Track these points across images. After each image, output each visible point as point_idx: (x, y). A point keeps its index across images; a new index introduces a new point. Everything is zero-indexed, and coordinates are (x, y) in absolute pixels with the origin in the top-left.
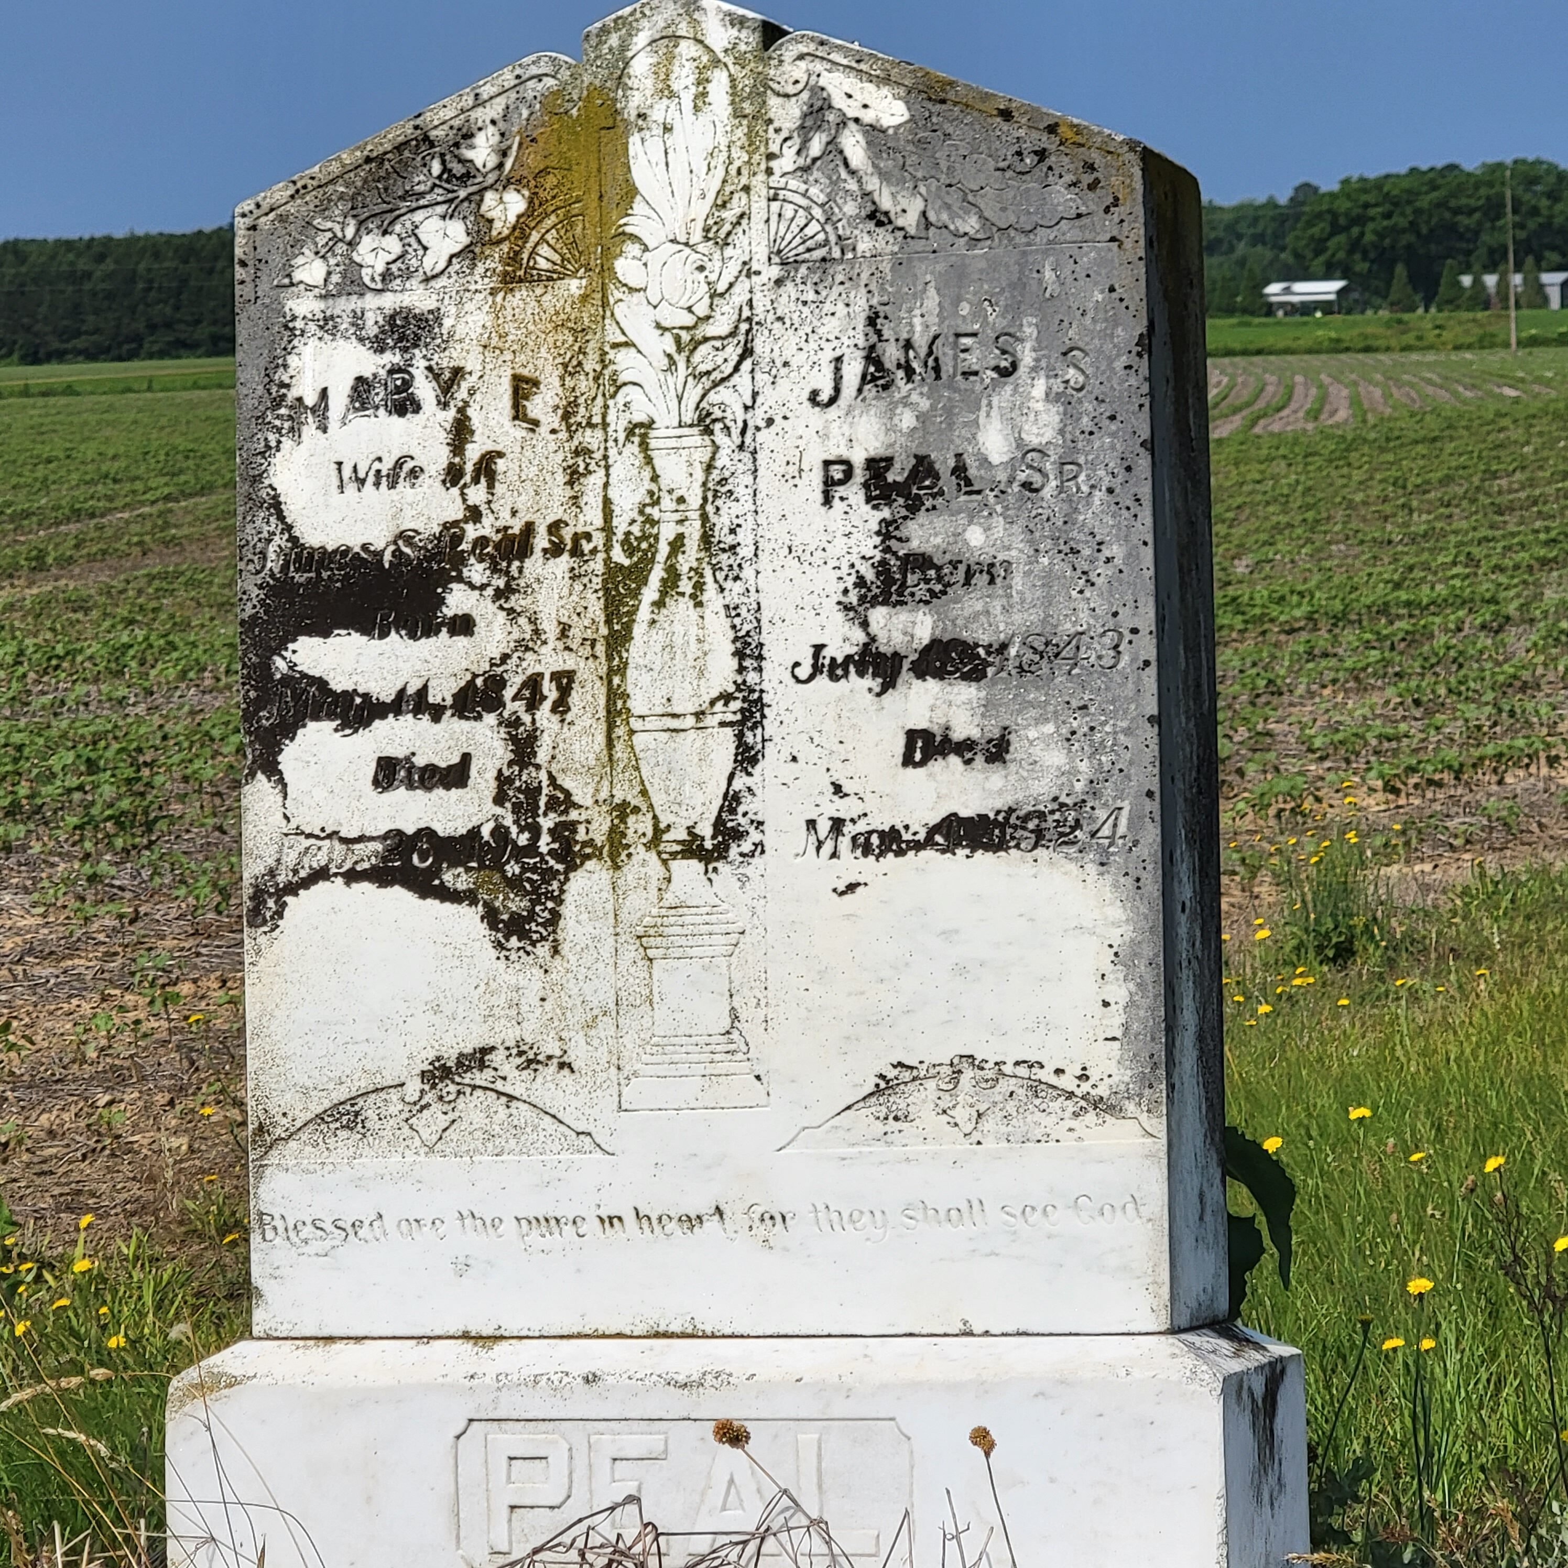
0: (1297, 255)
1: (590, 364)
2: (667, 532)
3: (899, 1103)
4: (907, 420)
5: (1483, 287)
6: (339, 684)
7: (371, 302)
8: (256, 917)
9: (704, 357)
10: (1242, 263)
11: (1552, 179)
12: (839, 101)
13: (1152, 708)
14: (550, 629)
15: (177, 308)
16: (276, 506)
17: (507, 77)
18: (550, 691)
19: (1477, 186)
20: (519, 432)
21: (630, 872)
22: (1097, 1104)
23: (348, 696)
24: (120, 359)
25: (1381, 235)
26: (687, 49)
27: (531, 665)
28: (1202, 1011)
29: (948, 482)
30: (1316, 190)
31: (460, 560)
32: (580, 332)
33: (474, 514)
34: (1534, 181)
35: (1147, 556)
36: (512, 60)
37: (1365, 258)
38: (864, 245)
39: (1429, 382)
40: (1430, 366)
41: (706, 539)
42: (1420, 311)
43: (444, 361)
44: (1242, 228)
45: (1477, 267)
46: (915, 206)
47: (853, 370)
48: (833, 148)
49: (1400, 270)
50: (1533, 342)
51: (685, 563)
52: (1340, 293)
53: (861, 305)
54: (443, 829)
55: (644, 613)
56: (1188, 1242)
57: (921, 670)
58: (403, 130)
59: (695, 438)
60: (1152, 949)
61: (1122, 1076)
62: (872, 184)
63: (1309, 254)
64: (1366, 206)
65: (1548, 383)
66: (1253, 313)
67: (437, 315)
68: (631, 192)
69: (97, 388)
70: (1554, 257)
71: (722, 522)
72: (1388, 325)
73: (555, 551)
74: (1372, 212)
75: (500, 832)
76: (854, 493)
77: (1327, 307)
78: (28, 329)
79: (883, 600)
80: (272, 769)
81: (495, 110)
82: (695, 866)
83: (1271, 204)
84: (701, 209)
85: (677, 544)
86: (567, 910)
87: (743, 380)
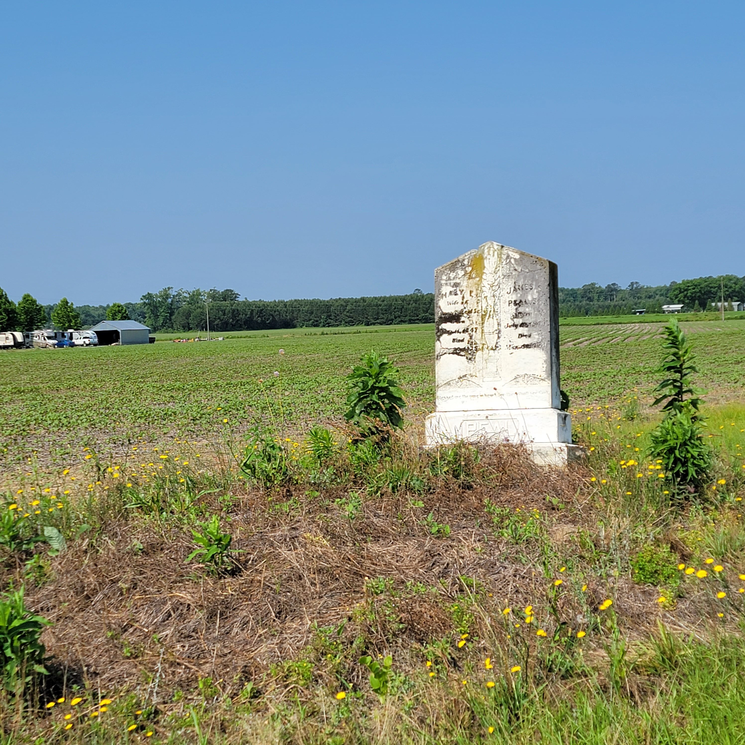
0: (671, 299)
1: (480, 289)
2: (489, 310)
3: (517, 380)
4: (519, 295)
5: (718, 306)
6: (448, 330)
7: (452, 281)
8: (437, 359)
9: (494, 288)
10: (658, 300)
11: (735, 279)
12: (511, 255)
13: (549, 330)
14: (475, 322)
15: (401, 313)
16: (440, 307)
17: (469, 253)
18: (474, 330)
19: (716, 281)
20: (471, 297)
21: (484, 352)
22: (542, 379)
23: (449, 331)
24: (388, 325)
25: (692, 293)
26: (492, 249)
27: (472, 327)
28: (557, 369)
29: (524, 303)
30: (676, 283)
31: (463, 314)
32: (478, 285)
33: (465, 308)
34: (731, 280)
35: (549, 311)
36: (469, 250)
37: (688, 299)
38: (514, 273)
39: (700, 328)
40: (701, 324)
41: (494, 311)
42: (702, 312)
43: (461, 289)
44: (657, 292)
45: (716, 301)
46: (520, 268)
47: (512, 289)
48: (510, 261)
49: (697, 302)
50: (729, 319)
51: (491, 313)
52: (682, 307)
53: (513, 281)
54: (461, 347)
55: (486, 320)
56: (554, 397)
57: (520, 326)
58: (456, 260)
59: (493, 298)
60: (549, 360)
61: (545, 376)
62: (515, 266)
63: (674, 298)
64: (689, 286)
65: (729, 328)
66: (660, 313)
67: (460, 283)
68: (484, 267)
69: (383, 331)
70: (736, 298)
71: (496, 309)
72: (693, 315)
73: (475, 312)
74: (690, 288)
75: (468, 348)
76: (512, 305)
77: (678, 311)
78: (367, 318)
79: (516, 318)
80: (439, 340)
81: (468, 257)
82: (492, 351)
83: (665, 286)
84: (494, 269)
85: (490, 311)
86: (477, 357)
87: (499, 291)
